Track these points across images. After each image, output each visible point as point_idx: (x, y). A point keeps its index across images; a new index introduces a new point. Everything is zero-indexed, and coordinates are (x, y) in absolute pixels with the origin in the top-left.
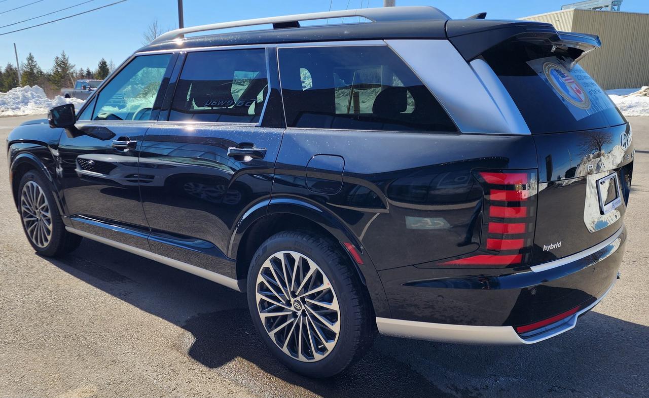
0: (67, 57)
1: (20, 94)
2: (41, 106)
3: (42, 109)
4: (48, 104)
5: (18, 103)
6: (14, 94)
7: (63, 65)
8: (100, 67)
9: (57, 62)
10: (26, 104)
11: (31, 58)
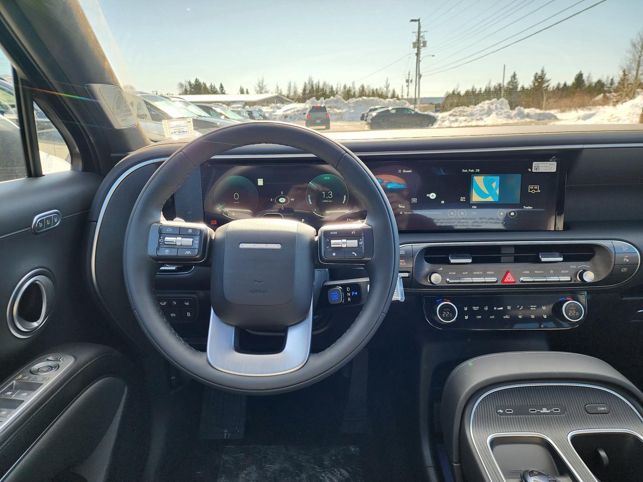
0: (545, 72)
1: (486, 107)
2: (501, 116)
3: (501, 120)
4: (507, 115)
5: (483, 115)
6: (481, 107)
7: (540, 79)
8: (576, 79)
9: (535, 77)
10: (489, 115)
11: (514, 76)
